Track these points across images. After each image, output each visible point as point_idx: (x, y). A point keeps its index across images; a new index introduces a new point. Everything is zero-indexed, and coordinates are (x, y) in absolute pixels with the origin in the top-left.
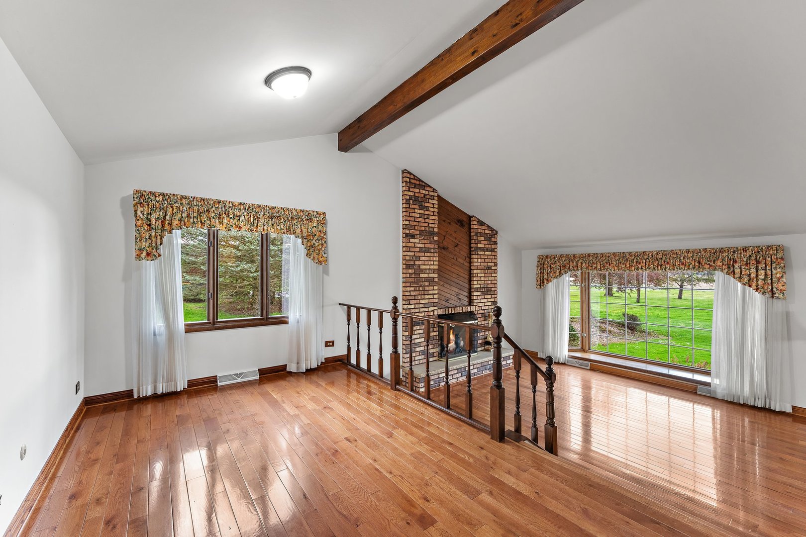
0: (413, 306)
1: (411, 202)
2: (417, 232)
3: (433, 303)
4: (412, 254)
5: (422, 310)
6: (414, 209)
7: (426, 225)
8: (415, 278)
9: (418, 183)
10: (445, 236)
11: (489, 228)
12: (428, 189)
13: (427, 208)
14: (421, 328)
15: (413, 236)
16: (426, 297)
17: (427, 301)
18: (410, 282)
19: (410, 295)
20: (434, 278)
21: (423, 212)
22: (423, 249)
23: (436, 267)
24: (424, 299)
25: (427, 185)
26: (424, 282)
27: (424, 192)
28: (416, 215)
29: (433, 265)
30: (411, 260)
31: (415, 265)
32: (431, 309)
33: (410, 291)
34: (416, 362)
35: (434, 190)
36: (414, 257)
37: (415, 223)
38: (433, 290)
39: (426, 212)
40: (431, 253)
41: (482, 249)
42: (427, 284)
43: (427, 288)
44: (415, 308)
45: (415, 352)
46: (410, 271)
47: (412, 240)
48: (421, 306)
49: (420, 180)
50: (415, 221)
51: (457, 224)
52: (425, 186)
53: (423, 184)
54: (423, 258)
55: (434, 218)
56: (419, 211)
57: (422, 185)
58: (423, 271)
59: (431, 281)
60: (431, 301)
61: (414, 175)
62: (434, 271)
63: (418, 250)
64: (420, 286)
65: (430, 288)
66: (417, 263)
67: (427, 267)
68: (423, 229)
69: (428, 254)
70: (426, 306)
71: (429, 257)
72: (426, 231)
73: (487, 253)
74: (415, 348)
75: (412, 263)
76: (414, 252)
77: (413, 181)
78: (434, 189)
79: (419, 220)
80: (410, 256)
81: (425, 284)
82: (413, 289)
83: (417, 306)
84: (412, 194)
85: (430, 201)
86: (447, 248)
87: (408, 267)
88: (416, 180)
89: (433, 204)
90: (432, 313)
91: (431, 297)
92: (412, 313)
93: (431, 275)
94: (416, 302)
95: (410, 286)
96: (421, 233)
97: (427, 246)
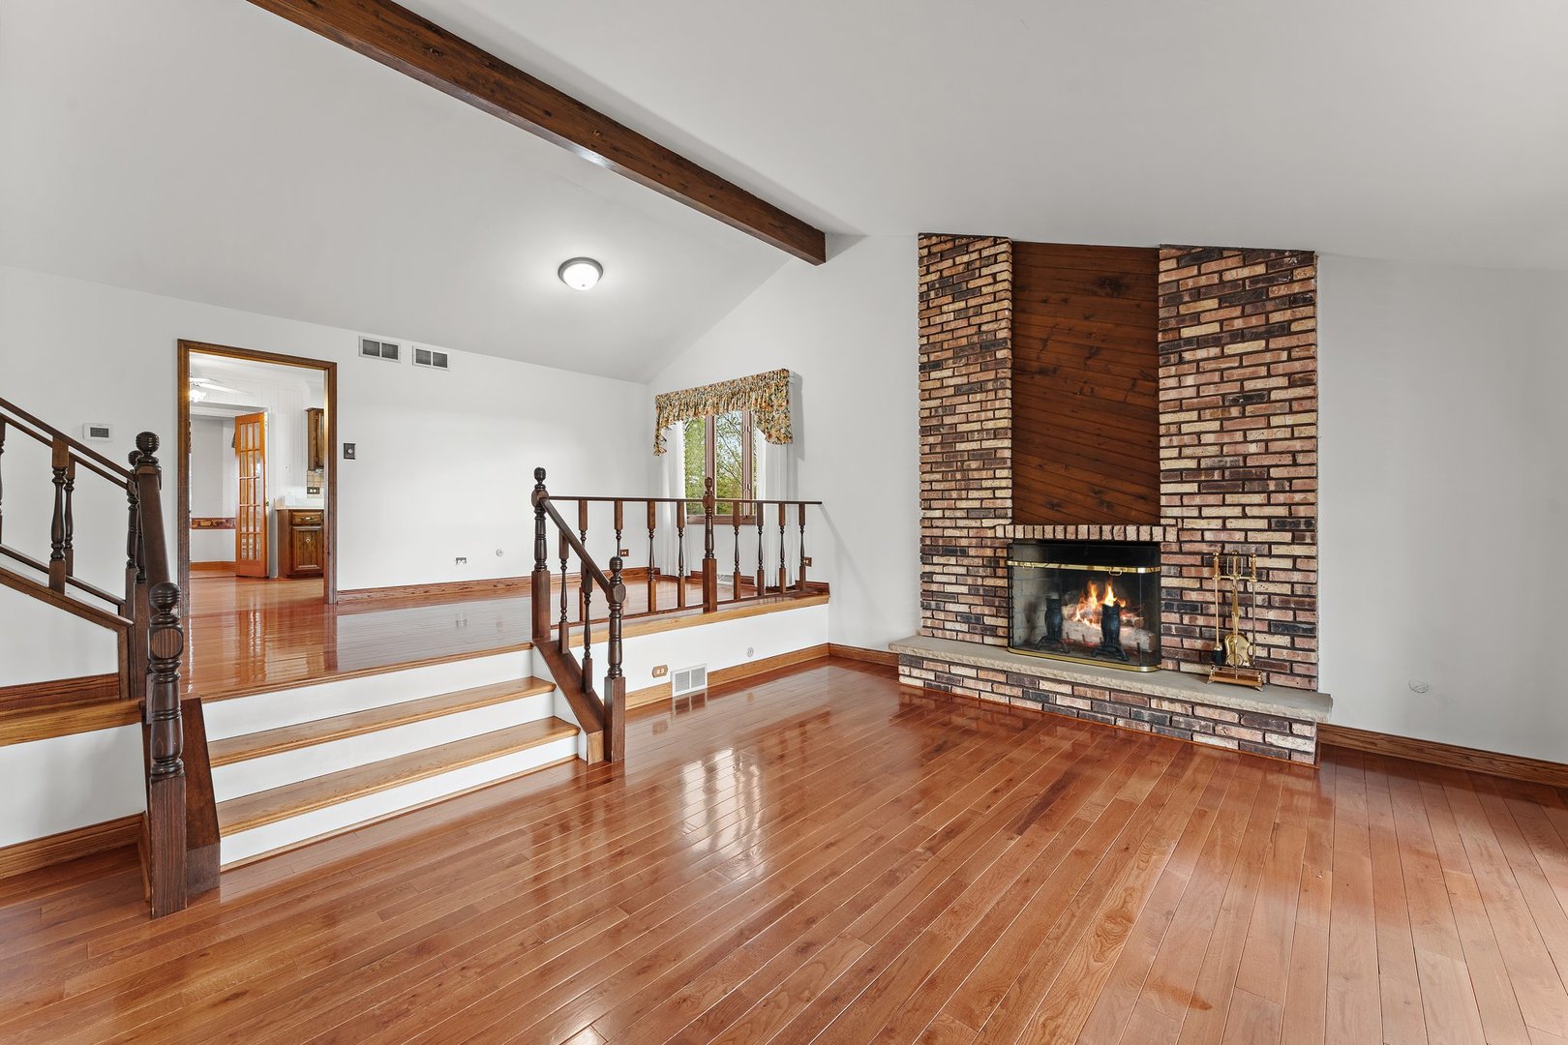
0: (938, 514)
1: (932, 294)
2: (950, 354)
3: (995, 509)
4: (937, 403)
5: (961, 523)
6: (941, 306)
7: (972, 330)
8: (943, 453)
9: (949, 245)
10: (1045, 341)
11: (1248, 256)
12: (978, 246)
13: (977, 292)
14: (960, 562)
15: (937, 365)
16: (973, 494)
17: (976, 504)
18: (931, 463)
19: (932, 490)
20: (996, 450)
21: (962, 304)
22: (965, 388)
23: (1006, 423)
24: (967, 499)
25: (974, 237)
26: (969, 460)
27: (966, 258)
28: (945, 318)
29: (994, 419)
30: (934, 417)
31: (942, 425)
32: (986, 523)
33: (931, 482)
34: (948, 632)
35: (996, 241)
36: (940, 410)
37: (942, 337)
38: (995, 478)
39: (972, 302)
40: (987, 391)
41: (1201, 342)
42: (974, 465)
43: (976, 475)
44: (943, 518)
45: (944, 611)
46: (931, 440)
47: (934, 375)
48: (959, 514)
49: (954, 237)
50: (942, 332)
51: (1095, 294)
52: (967, 245)
53: (964, 241)
54: (965, 408)
55: (995, 307)
56: (951, 307)
57: (959, 243)
58: (965, 437)
59: (988, 458)
60: (987, 504)
61: (937, 235)
62: (996, 434)
63: (951, 391)
64: (957, 471)
65: (984, 475)
66: (948, 420)
67: (976, 426)
68: (964, 341)
69: (978, 397)
70: (973, 514)
71: (981, 402)
72: (974, 344)
73: (1232, 349)
74: (945, 602)
75: (934, 422)
76: (942, 398)
77: (934, 250)
78: (995, 238)
79: (953, 325)
80: (930, 409)
81: (969, 465)
82: (938, 476)
83: (948, 513)
84: (934, 278)
85: (984, 271)
86: (1054, 371)
87: (925, 431)
88: (945, 242)
89: (994, 275)
90: (990, 533)
91: (988, 494)
92: (937, 527)
93: (987, 444)
94: (945, 504)
95: (932, 472)
96: (958, 353)
97: (973, 379)
